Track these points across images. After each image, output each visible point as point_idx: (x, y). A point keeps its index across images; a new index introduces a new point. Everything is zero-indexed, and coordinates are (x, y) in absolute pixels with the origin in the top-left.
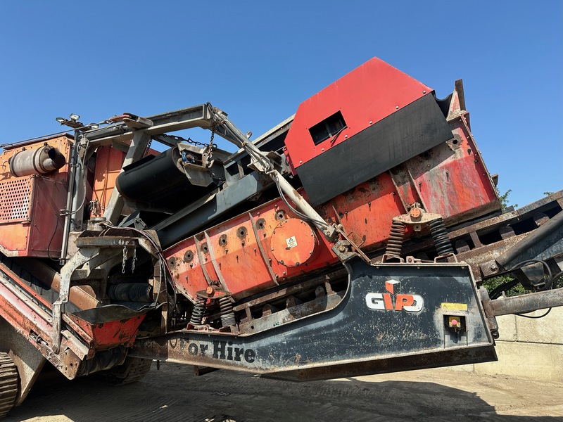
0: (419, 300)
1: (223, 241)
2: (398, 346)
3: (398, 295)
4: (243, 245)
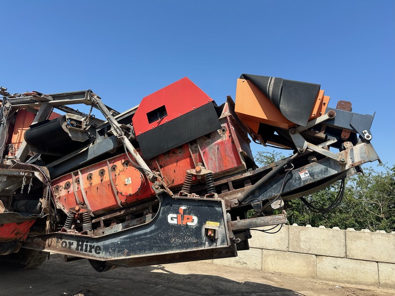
0: (195, 219)
1: (90, 177)
2: (182, 246)
3: (185, 216)
4: (102, 180)
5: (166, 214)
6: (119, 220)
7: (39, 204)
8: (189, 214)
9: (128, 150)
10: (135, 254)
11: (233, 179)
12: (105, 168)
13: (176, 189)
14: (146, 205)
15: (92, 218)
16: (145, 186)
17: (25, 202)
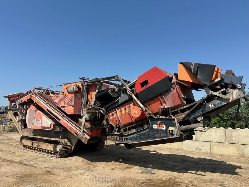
0: (165, 126)
1: (121, 111)
2: (160, 137)
3: (160, 125)
4: (125, 112)
5: (152, 125)
6: (134, 128)
7: (103, 123)
8: (162, 124)
9: (134, 99)
10: (142, 141)
11: (180, 109)
12: (126, 107)
13: (155, 114)
14: (144, 121)
15: (124, 127)
16: (143, 113)
17: (98, 122)
